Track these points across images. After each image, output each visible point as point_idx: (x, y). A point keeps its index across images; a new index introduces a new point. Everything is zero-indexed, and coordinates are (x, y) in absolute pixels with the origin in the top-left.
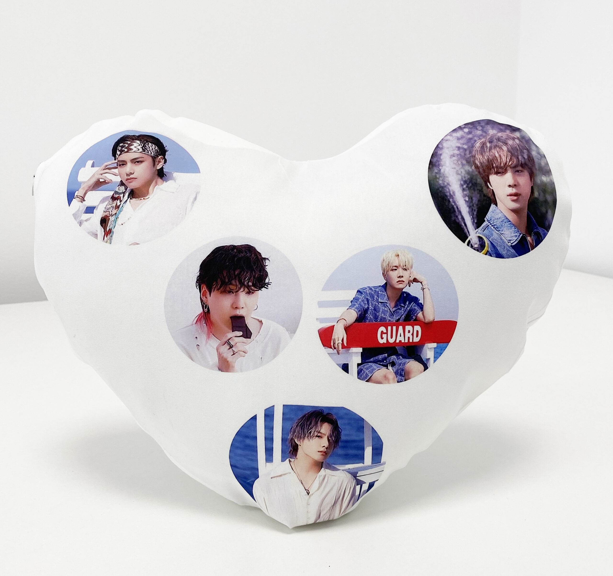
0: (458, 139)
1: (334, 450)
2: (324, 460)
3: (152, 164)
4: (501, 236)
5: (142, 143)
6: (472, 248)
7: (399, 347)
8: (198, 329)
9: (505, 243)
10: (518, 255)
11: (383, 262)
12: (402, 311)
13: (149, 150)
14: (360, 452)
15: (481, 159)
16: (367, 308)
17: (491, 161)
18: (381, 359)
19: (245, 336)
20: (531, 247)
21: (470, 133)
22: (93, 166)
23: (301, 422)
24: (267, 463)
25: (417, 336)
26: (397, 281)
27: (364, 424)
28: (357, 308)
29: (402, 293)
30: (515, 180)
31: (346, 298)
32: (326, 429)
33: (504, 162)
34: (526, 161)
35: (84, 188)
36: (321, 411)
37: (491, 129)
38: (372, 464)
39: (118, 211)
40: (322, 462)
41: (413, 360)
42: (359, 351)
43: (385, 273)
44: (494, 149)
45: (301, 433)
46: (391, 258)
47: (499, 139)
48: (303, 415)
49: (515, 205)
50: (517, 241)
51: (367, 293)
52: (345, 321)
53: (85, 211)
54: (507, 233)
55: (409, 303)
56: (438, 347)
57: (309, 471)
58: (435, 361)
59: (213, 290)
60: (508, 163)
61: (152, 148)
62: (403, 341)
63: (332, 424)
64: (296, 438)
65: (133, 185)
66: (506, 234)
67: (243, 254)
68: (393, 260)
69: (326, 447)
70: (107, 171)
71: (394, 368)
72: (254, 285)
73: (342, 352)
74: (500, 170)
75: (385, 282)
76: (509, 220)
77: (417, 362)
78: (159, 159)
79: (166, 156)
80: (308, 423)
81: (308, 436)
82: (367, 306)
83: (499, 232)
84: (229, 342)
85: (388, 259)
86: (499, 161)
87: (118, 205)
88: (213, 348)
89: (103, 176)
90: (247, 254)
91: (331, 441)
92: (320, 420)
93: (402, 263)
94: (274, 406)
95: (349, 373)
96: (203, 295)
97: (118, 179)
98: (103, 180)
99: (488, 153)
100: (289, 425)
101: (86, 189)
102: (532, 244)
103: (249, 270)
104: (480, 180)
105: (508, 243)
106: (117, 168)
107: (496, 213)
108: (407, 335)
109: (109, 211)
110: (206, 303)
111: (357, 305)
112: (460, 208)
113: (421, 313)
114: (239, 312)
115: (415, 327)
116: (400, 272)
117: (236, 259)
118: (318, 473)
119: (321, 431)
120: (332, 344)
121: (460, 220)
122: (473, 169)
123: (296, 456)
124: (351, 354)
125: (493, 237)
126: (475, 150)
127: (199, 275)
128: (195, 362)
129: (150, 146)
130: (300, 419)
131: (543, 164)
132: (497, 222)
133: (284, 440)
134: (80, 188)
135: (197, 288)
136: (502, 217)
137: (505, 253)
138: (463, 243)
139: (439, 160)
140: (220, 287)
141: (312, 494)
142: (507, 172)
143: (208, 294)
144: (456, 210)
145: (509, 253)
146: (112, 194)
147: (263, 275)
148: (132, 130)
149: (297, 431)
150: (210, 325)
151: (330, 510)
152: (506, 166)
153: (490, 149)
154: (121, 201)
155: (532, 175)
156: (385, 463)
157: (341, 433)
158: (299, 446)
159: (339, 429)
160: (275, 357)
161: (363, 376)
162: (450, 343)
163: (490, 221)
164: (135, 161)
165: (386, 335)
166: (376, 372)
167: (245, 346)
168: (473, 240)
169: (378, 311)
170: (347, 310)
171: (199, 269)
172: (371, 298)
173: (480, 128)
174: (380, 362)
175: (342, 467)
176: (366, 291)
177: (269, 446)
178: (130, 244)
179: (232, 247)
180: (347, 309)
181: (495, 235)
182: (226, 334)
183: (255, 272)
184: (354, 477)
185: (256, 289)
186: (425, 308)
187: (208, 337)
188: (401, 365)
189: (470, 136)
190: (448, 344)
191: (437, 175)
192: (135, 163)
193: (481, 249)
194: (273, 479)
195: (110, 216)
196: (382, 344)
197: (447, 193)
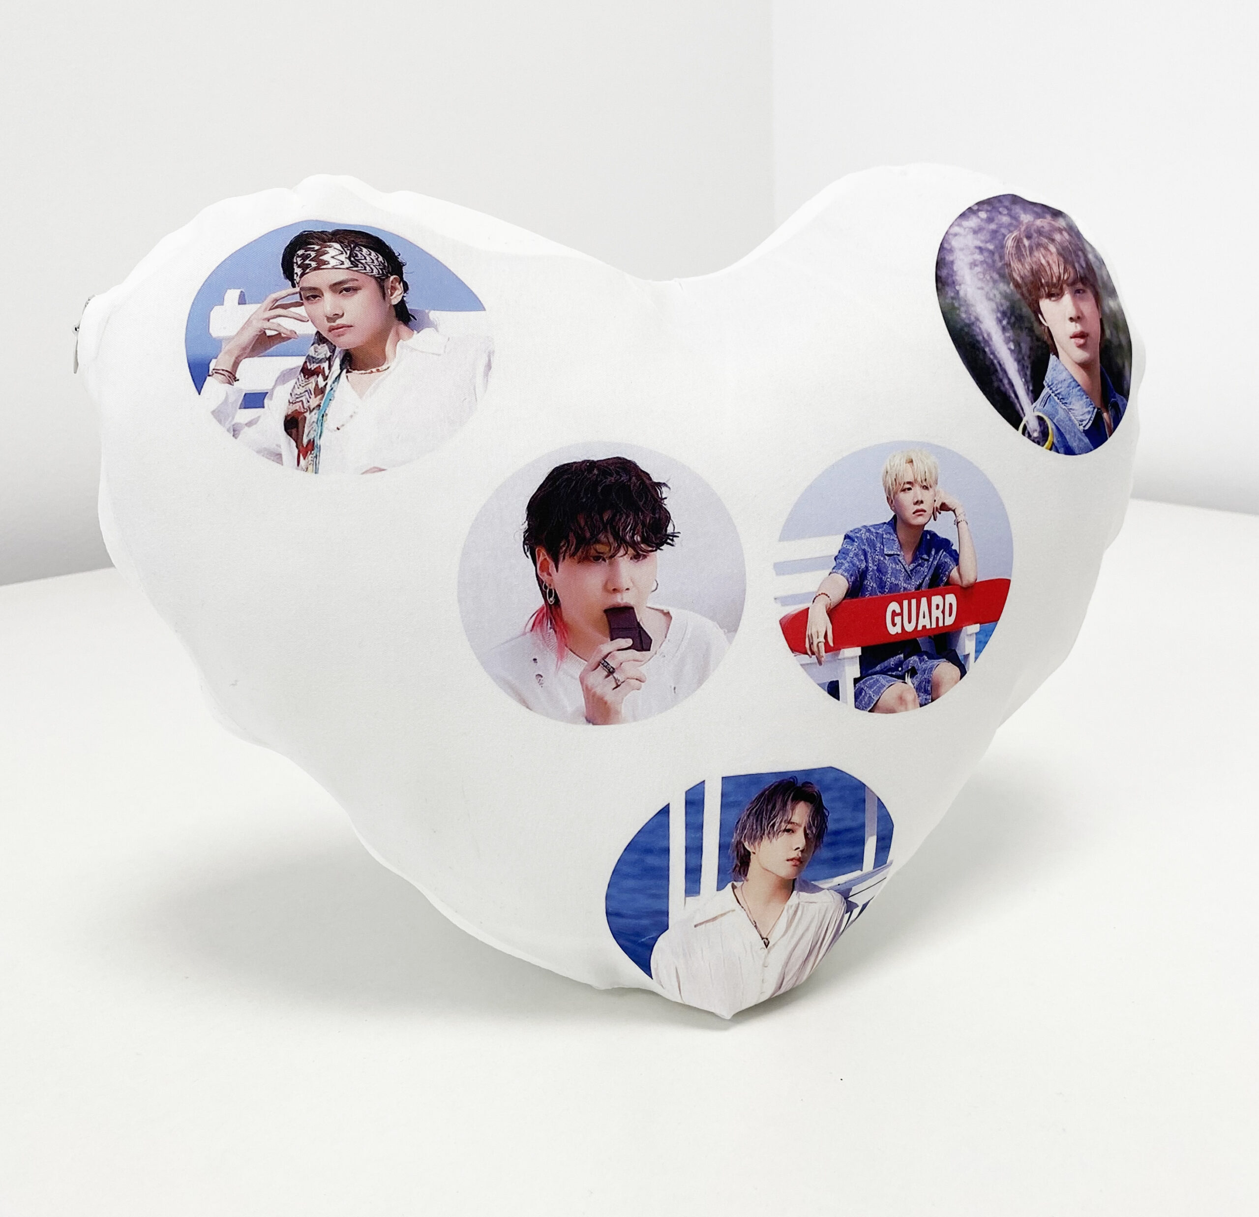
0: (975, 232)
1: (816, 852)
2: (796, 875)
3: (379, 295)
5: (345, 249)
7: (923, 638)
8: (539, 641)
11: (886, 477)
13: (366, 263)
14: (857, 850)
16: (865, 569)
17: (1037, 272)
18: (893, 665)
19: (639, 646)
20: (1108, 432)
21: (990, 220)
22: (242, 301)
23: (757, 808)
24: (688, 899)
25: (950, 615)
27: (866, 795)
28: (846, 570)
29: (923, 533)
31: (825, 553)
32: (801, 814)
33: (1057, 274)
35: (229, 352)
36: (792, 780)
38: (873, 869)
40: (794, 880)
41: (945, 660)
42: (856, 655)
45: (756, 828)
46: (899, 466)
47: (1040, 232)
48: (761, 792)
50: (1091, 422)
51: (862, 540)
52: (827, 597)
53: (241, 404)
57: (769, 902)
58: (976, 658)
59: (562, 558)
62: (928, 627)
63: (811, 803)
64: (746, 839)
65: (347, 341)
67: (613, 479)
68: (903, 471)
69: (801, 849)
70: (280, 311)
71: (915, 681)
72: (644, 540)
73: (827, 660)
74: (1054, 291)
75: (893, 514)
76: (1077, 382)
77: (950, 664)
78: (392, 282)
79: (404, 276)
80: (770, 807)
81: (769, 833)
82: (865, 564)
84: (605, 661)
85: (894, 469)
86: (1049, 273)
87: (320, 387)
88: (572, 677)
89: (273, 323)
90: (621, 477)
91: (810, 836)
92: (790, 797)
93: (919, 474)
94: (704, 781)
95: (840, 699)
96: (541, 570)
97: (309, 330)
98: (274, 333)
99: (1029, 259)
100: (733, 815)
101: (236, 353)
103: (631, 510)
104: (1026, 311)
105: (1080, 425)
106: (302, 304)
107: (1058, 371)
108: (936, 613)
109: (302, 401)
110: (550, 585)
111: (847, 565)
112: (1004, 364)
113: (955, 569)
114: (622, 599)
115: (947, 596)
116: (917, 492)
117: (600, 488)
120: (807, 646)
121: (1007, 386)
122: (1012, 290)
123: (746, 875)
124: (842, 661)
125: (1059, 416)
126: (1008, 252)
127: (527, 527)
128: (535, 712)
132: (1061, 387)
133: (723, 847)
134: (221, 351)
135: (527, 556)
136: (1068, 379)
139: (952, 274)
140: (577, 550)
148: (317, 221)
149: (749, 826)
150: (564, 630)
152: (1061, 282)
154: (326, 378)
156: (893, 862)
157: (827, 817)
158: (752, 854)
159: (824, 810)
160: (700, 682)
161: (863, 702)
162: (999, 622)
164: (339, 288)
165: (900, 617)
166: (885, 691)
167: (640, 666)
170: (829, 575)
171: (526, 516)
172: (871, 549)
173: (1005, 212)
174: (892, 672)
175: (828, 883)
176: (861, 534)
179: (588, 464)
180: (829, 573)
182: (598, 645)
183: (643, 512)
184: (845, 899)
185: (650, 549)
186: (962, 559)
187: (561, 656)
188: (926, 673)
189: (993, 226)
190: (994, 623)
191: (954, 301)
192: (341, 292)
193: (1043, 441)
194: (698, 927)
196: (895, 635)
197: (978, 335)
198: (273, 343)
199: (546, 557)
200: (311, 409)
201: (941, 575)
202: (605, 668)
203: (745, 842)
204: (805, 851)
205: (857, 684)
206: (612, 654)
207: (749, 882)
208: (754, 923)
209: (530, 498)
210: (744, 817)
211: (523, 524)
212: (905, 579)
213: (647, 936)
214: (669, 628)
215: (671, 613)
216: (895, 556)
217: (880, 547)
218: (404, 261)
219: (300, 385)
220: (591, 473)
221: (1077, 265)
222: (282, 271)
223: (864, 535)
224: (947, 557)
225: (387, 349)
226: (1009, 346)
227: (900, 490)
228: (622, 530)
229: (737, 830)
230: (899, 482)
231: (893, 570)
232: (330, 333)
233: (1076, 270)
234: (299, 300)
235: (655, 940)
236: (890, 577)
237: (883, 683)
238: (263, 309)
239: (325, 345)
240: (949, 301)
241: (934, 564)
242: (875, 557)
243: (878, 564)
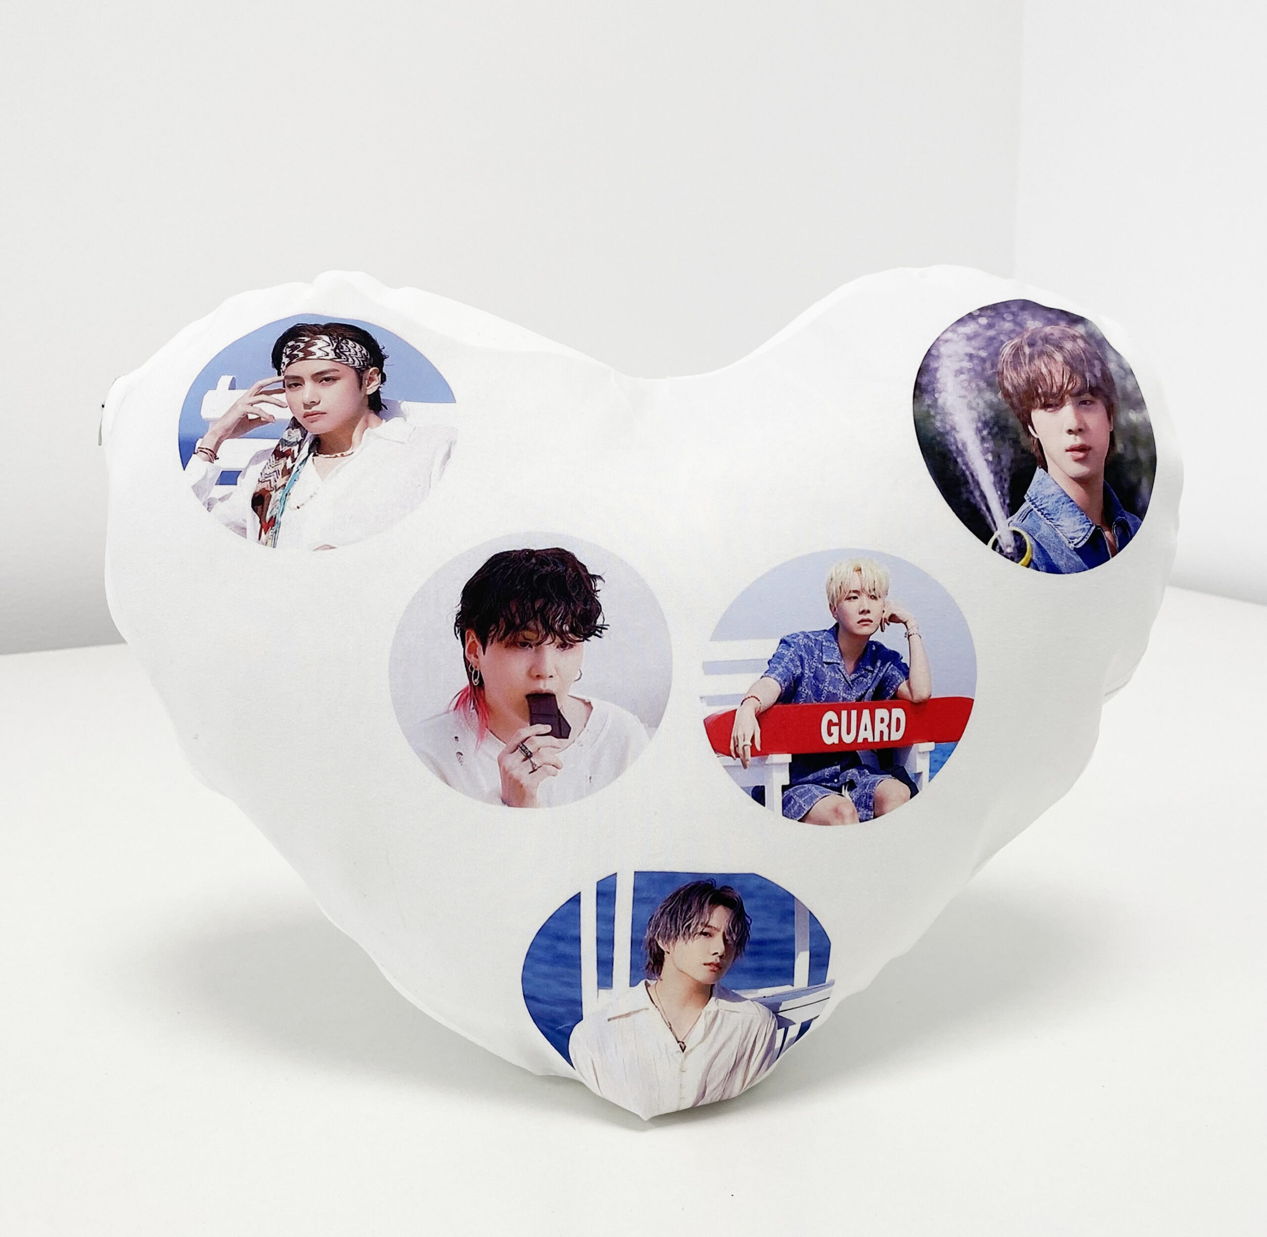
0: (969, 338)
1: (736, 960)
2: (714, 981)
3: (356, 384)
4: (1056, 529)
5: (333, 341)
6: (1002, 555)
8: (461, 720)
10: (1088, 567)
11: (830, 583)
12: (868, 680)
13: (350, 355)
14: (786, 963)
15: (1015, 378)
16: (800, 675)
17: (1033, 382)
18: (827, 775)
19: (558, 733)
20: (1111, 552)
21: (990, 326)
22: (232, 387)
24: (600, 991)
25: (897, 730)
26: (860, 619)
27: (795, 907)
28: (780, 675)
29: (868, 645)
30: (1080, 421)
31: (759, 657)
32: (719, 918)
33: (1059, 384)
34: (1099, 382)
35: (214, 433)
36: (710, 883)
37: (1030, 318)
38: (808, 986)
39: (290, 479)
40: (713, 986)
41: (891, 776)
42: (786, 762)
43: (834, 605)
44: (1038, 357)
45: (671, 927)
46: (845, 574)
47: (1046, 340)
49: (1080, 470)
50: (1086, 540)
52: (756, 700)
53: (218, 480)
55: (881, 663)
56: (938, 751)
57: (684, 1005)
58: (931, 778)
59: (490, 642)
60: (1065, 386)
61: (355, 350)
62: (870, 740)
63: (731, 908)
64: (660, 938)
66: (1066, 527)
69: (719, 954)
71: (854, 794)
72: (573, 630)
74: (1051, 401)
75: (835, 621)
76: (1069, 498)
78: (371, 373)
79: (383, 369)
80: (685, 907)
81: (684, 934)
82: (801, 670)
83: (1052, 522)
84: (523, 745)
86: (1049, 381)
87: (288, 468)
88: (491, 758)
89: (255, 408)
90: (558, 567)
91: (730, 942)
92: (708, 900)
93: (867, 584)
94: (616, 874)
95: (766, 805)
96: (470, 651)
97: (287, 415)
98: (255, 417)
99: (1027, 367)
100: (646, 911)
101: (220, 434)
102: (1114, 545)
103: (563, 601)
104: (1013, 421)
105: (1070, 543)
106: (284, 391)
107: (1045, 485)
108: (879, 727)
109: (270, 480)
110: (476, 667)
111: (781, 670)
112: (977, 475)
113: (905, 683)
114: (545, 686)
115: (894, 710)
116: (864, 602)
118: (704, 1006)
119: (710, 924)
120: (732, 747)
121: (979, 499)
122: (999, 400)
123: (660, 974)
124: (770, 767)
125: (1042, 532)
126: (1002, 360)
127: (460, 610)
128: (454, 788)
129: (350, 348)
130: (669, 899)
131: (1129, 387)
132: (1047, 502)
133: (635, 943)
135: (457, 638)
136: (1058, 493)
138: (985, 545)
139: (934, 381)
140: (505, 635)
141: (691, 1050)
142: (1064, 405)
143: (480, 649)
147: (590, 611)
148: (312, 314)
149: (663, 925)
151: (725, 1080)
152: (1062, 392)
153: (1031, 358)
154: (294, 460)
155: (1111, 411)
156: (834, 983)
157: (749, 925)
158: (666, 953)
159: (746, 918)
160: (617, 774)
161: (792, 811)
162: (960, 742)
163: (1034, 501)
164: (322, 378)
165: (837, 727)
167: (557, 753)
168: (1003, 538)
169: (823, 680)
170: (761, 678)
171: (460, 599)
172: (808, 656)
173: (1010, 318)
174: (826, 783)
175: (751, 993)
176: (799, 640)
177: (605, 955)
179: (527, 553)
180: (761, 676)
181: (1045, 528)
182: (517, 729)
183: (575, 603)
184: (773, 1012)
185: (578, 639)
187: (481, 736)
188: (867, 788)
189: (991, 333)
190: (954, 743)
191: (930, 409)
193: (1018, 556)
194: (611, 1022)
195: (272, 491)
196: (831, 745)
197: (951, 445)
198: (253, 426)
199: (475, 639)
200: (277, 488)
201: (888, 688)
202: (522, 751)
203: (658, 939)
205: (785, 791)
206: (530, 738)
208: (668, 1024)
209: (466, 582)
211: (456, 607)
212: (845, 688)
213: (565, 1024)
214: (588, 718)
216: (835, 665)
217: (819, 655)
218: (387, 354)
219: (270, 466)
220: (529, 562)
221: (1088, 375)
222: (271, 360)
223: (802, 641)
224: (895, 670)
225: (354, 435)
227: (844, 598)
228: (552, 620)
229: (650, 927)
230: (844, 590)
232: (304, 419)
233: (1086, 380)
234: (281, 387)
235: (571, 1029)
236: (827, 685)
237: (815, 794)
238: (249, 394)
239: (298, 429)
240: (924, 409)
241: (879, 677)
242: (812, 664)
243: (815, 672)
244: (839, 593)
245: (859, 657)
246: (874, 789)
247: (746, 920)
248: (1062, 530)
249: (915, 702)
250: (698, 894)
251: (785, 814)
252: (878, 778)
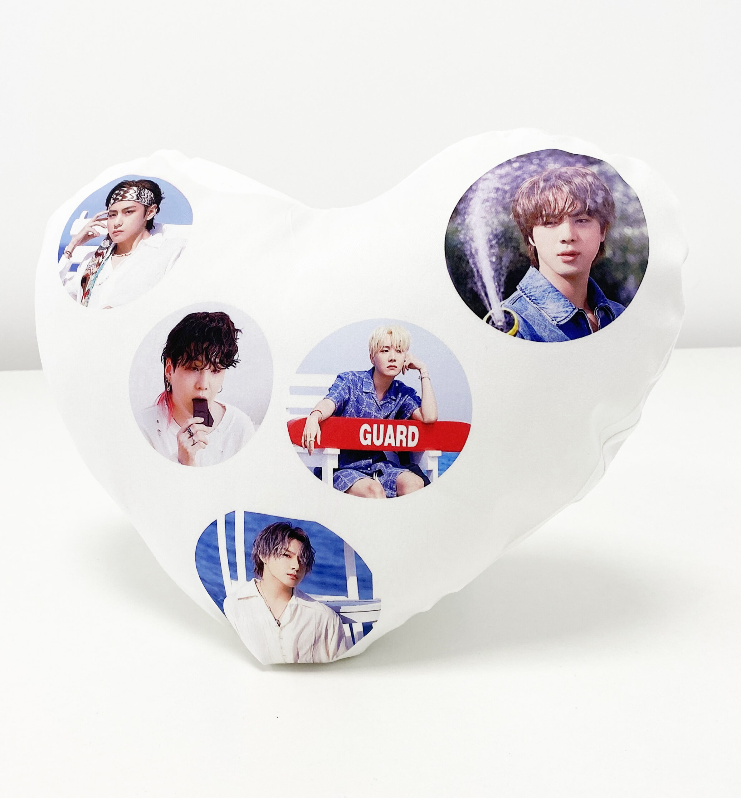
0: (501, 177)
1: (307, 574)
3: (143, 214)
4: (541, 310)
6: (494, 327)
7: (389, 452)
8: (160, 411)
9: (547, 322)
10: (569, 338)
11: (372, 341)
12: (393, 406)
13: (144, 197)
15: (526, 204)
16: (348, 399)
18: (363, 465)
19: (207, 423)
21: (520, 168)
22: (86, 218)
23: (266, 535)
24: (232, 581)
25: (413, 440)
26: (388, 365)
27: (345, 547)
28: (335, 398)
29: (393, 382)
31: (322, 385)
32: (295, 546)
33: (561, 208)
36: (288, 524)
37: (552, 162)
38: (360, 599)
40: (293, 588)
42: (335, 454)
43: (373, 355)
44: (549, 189)
45: (266, 548)
48: (268, 527)
49: (569, 269)
50: (568, 319)
51: (348, 380)
52: (320, 413)
54: (551, 307)
57: (277, 597)
59: (178, 366)
60: (566, 209)
61: (148, 194)
62: (393, 445)
63: (302, 542)
64: (260, 554)
67: (215, 324)
68: (384, 339)
69: (296, 569)
70: (97, 222)
71: (382, 479)
72: (221, 362)
73: (314, 453)
74: (552, 220)
75: (372, 366)
76: (555, 288)
77: (413, 474)
78: (152, 208)
80: (274, 537)
82: (349, 396)
83: (537, 305)
84: (189, 429)
86: (553, 206)
87: (99, 262)
88: (174, 435)
90: (219, 323)
91: (302, 563)
93: (395, 343)
94: (235, 511)
95: (323, 479)
96: (167, 370)
97: (104, 232)
98: (92, 233)
100: (252, 536)
101: (75, 243)
102: (596, 323)
104: (518, 234)
105: (553, 320)
106: (107, 219)
107: (535, 279)
108: (399, 437)
109: (91, 269)
110: (169, 380)
111: (336, 394)
114: (202, 394)
116: (392, 354)
119: (289, 549)
120: (303, 441)
121: (480, 288)
122: (510, 219)
123: (262, 576)
124: (325, 456)
125: (528, 312)
126: (520, 192)
127: (166, 346)
128: (156, 450)
129: (145, 193)
130: (264, 531)
131: (631, 210)
132: (536, 291)
133: (247, 555)
135: (162, 363)
136: (546, 285)
137: (546, 334)
138: (481, 319)
139: (467, 207)
140: (186, 362)
141: (284, 626)
142: (562, 223)
143: (172, 370)
144: (476, 274)
145: (554, 335)
146: (96, 250)
147: (232, 351)
148: (133, 175)
149: (262, 546)
151: (311, 649)
153: (544, 189)
154: (103, 258)
155: (605, 226)
156: (379, 601)
157: (314, 554)
158: (264, 564)
159: (312, 549)
160: (236, 451)
161: (340, 485)
162: (461, 453)
163: (524, 290)
165: (370, 435)
168: (495, 315)
169: (362, 403)
170: (324, 399)
171: (167, 340)
172: (354, 387)
173: (538, 161)
174: (362, 470)
175: (319, 597)
177: (232, 560)
178: (104, 307)
179: (205, 314)
180: (324, 398)
181: (531, 310)
182: (187, 419)
185: (223, 367)
186: (423, 403)
188: (391, 476)
190: (459, 453)
193: (507, 328)
196: (366, 445)
197: (467, 251)
199: (171, 364)
201: (406, 412)
203: (260, 555)
204: (298, 572)
205: (335, 472)
206: (193, 425)
207: (264, 581)
210: (258, 540)
212: (376, 410)
214: (223, 415)
215: (226, 407)
216: (370, 394)
217: (360, 387)
223: (351, 377)
224: (412, 400)
225: (134, 244)
226: (491, 259)
229: (254, 546)
231: (367, 403)
236: (365, 407)
237: (355, 476)
240: (455, 226)
241: (400, 404)
242: (356, 392)
243: (357, 398)
244: (377, 347)
245: (387, 390)
246: (396, 477)
247: (312, 551)
248: (547, 311)
249: (426, 423)
250: (281, 530)
251: (335, 487)
252: (399, 470)
